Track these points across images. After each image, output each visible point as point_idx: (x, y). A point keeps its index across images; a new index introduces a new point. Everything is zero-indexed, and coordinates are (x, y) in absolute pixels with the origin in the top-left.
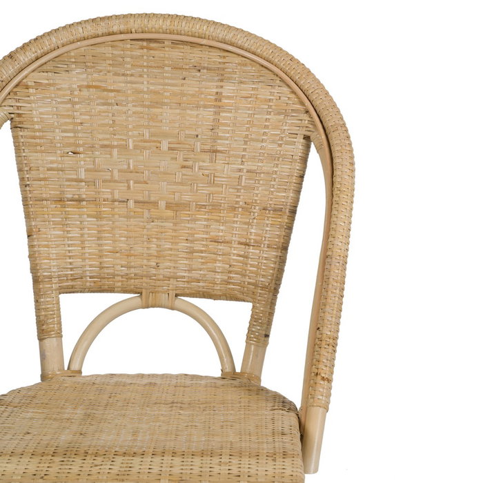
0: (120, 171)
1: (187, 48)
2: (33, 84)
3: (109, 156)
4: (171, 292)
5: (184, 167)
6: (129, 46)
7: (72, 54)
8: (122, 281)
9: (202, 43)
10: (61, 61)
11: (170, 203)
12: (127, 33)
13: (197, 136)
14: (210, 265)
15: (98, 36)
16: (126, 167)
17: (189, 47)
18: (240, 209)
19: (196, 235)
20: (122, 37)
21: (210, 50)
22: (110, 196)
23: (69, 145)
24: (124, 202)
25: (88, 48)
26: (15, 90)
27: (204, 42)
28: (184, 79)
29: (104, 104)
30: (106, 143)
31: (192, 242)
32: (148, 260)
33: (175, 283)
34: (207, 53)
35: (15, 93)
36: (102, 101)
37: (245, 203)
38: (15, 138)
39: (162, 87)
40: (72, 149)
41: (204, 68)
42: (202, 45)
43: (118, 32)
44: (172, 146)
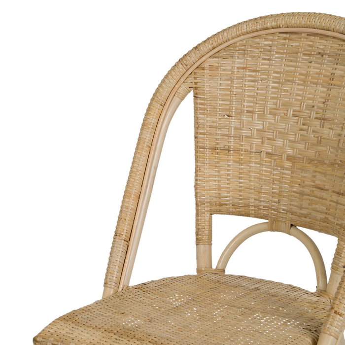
0: (258, 130)
1: (317, 39)
2: (208, 67)
3: (251, 119)
4: (287, 222)
5: (301, 130)
6: (277, 38)
7: (238, 44)
8: (255, 210)
9: (327, 35)
10: (230, 50)
11: (290, 156)
12: (278, 28)
13: (313, 107)
14: (314, 206)
15: (257, 31)
16: (261, 128)
17: (319, 38)
18: (337, 166)
19: (306, 182)
20: (272, 31)
21: (334, 40)
22: (249, 148)
23: (225, 110)
24: (258, 152)
25: (249, 40)
26: (196, 71)
27: (329, 33)
28: (311, 62)
29: (253, 81)
30: (251, 109)
31: (303, 187)
32: (273, 197)
33: (290, 216)
34: (331, 42)
35: (195, 73)
36: (253, 79)
37: (341, 161)
38: (195, 103)
39: (294, 69)
40: (228, 113)
41: (326, 54)
42: (328, 36)
43: (271, 27)
44: (295, 113)
